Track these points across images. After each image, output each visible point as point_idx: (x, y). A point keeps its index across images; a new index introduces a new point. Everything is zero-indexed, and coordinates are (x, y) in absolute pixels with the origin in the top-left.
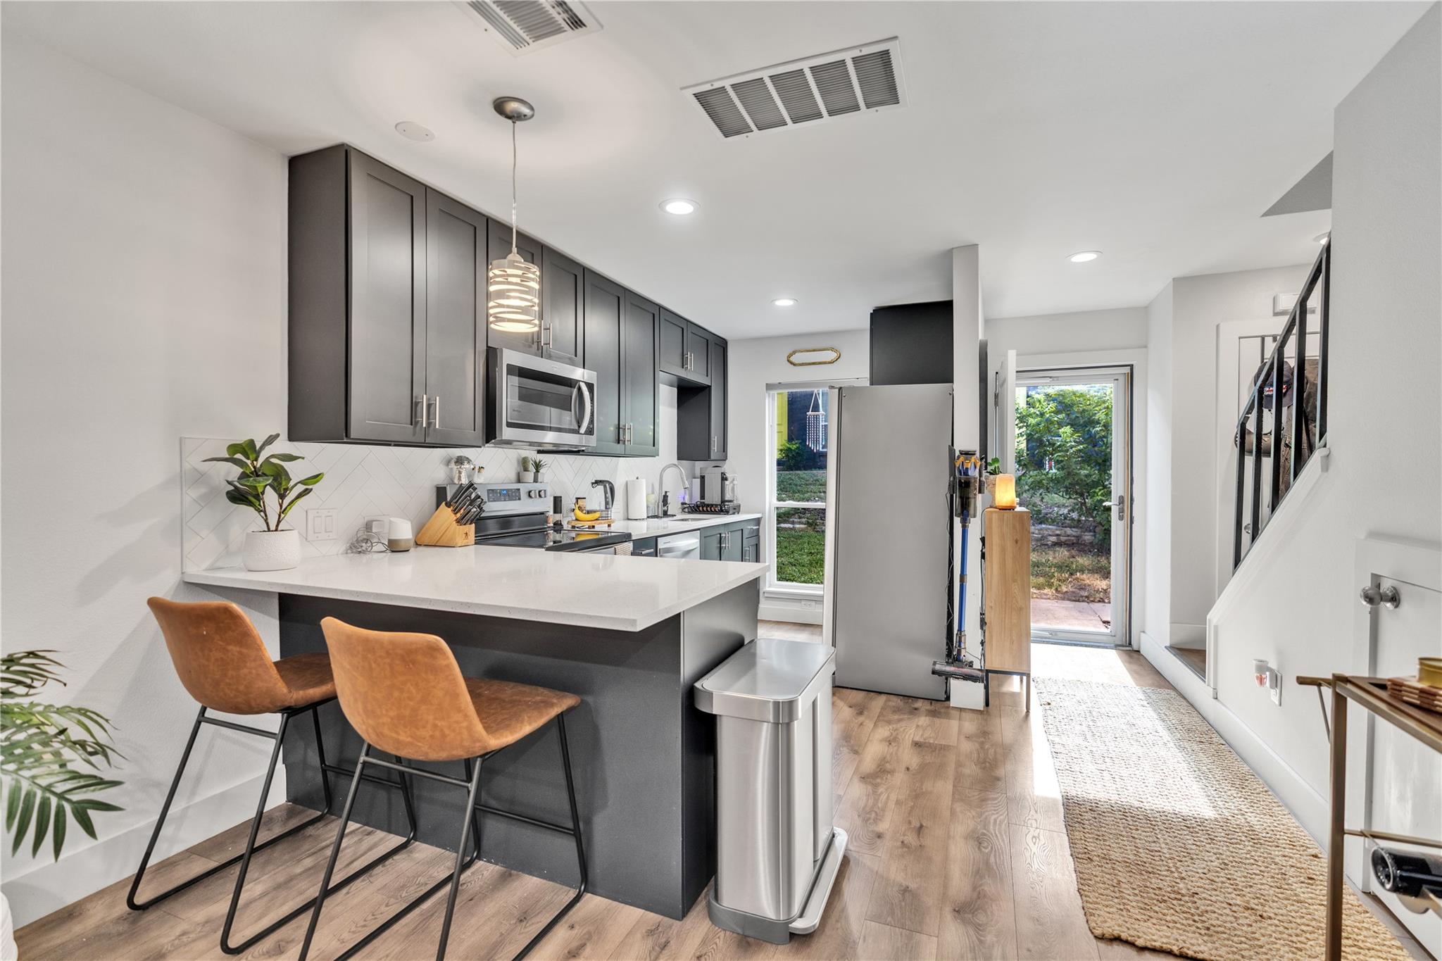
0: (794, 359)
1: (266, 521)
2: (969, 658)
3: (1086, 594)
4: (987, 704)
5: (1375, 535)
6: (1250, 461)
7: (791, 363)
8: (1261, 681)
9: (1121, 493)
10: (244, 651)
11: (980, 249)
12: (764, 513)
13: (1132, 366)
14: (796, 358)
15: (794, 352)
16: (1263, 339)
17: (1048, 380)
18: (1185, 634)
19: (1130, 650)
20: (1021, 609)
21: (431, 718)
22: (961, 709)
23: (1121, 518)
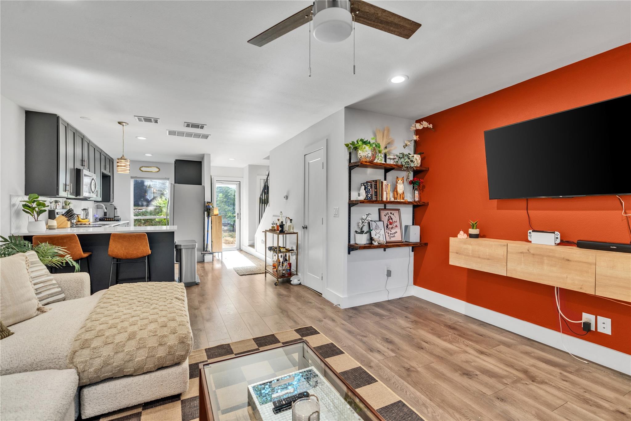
0: (142, 169)
1: (35, 218)
2: (209, 250)
3: (228, 242)
4: (213, 261)
5: (274, 216)
6: (261, 204)
7: (141, 170)
8: (262, 243)
9: (238, 212)
10: (76, 245)
11: (211, 155)
12: (130, 221)
13: (240, 182)
14: (143, 169)
15: (142, 167)
16: (264, 180)
17: (221, 183)
18: (251, 242)
19: (240, 250)
20: (220, 238)
21: (142, 248)
22: (208, 262)
23: (238, 218)
